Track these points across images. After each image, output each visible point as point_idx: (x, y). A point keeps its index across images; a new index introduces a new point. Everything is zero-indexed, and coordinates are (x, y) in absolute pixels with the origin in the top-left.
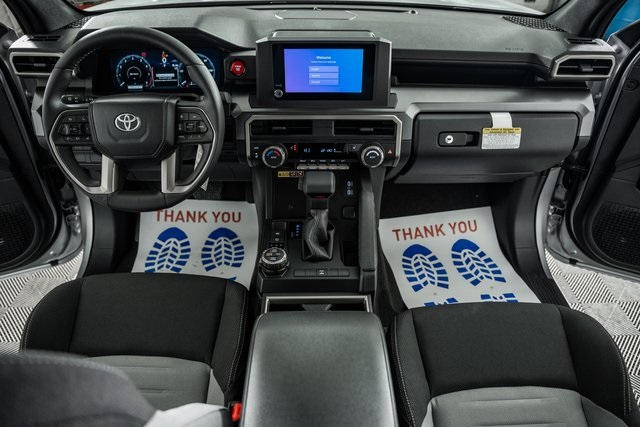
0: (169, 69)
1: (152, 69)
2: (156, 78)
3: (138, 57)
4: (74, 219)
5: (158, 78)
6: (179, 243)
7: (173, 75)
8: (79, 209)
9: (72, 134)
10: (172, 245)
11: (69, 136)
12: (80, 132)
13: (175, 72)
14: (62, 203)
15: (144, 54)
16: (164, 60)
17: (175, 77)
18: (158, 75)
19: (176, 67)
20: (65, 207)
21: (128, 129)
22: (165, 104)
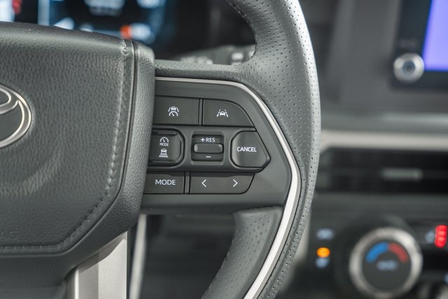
22: (128, 59)
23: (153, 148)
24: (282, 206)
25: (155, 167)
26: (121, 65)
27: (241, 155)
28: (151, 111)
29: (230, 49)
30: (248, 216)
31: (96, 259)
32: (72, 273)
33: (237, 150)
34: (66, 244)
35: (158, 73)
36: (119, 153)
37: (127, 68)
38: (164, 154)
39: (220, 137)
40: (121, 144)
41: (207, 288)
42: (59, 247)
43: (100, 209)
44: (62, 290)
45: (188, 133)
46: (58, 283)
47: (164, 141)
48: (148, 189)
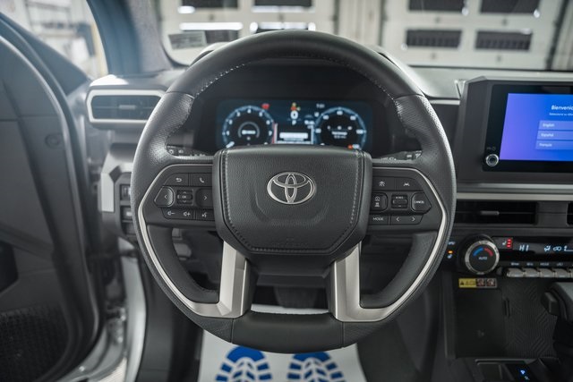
0: (300, 127)
1: (275, 127)
2: (279, 139)
3: (256, 109)
4: (115, 324)
5: (283, 140)
6: (255, 364)
7: (305, 136)
8: (127, 312)
9: (178, 208)
10: (245, 368)
11: (172, 208)
12: (193, 203)
13: (309, 131)
14: (107, 303)
15: (266, 105)
16: (294, 115)
17: (309, 139)
18: (283, 135)
19: (310, 124)
20: (110, 308)
21: (290, 200)
22: (360, 159)
23: (372, 202)
24: (438, 231)
25: (373, 211)
26: (357, 162)
27: (416, 205)
28: (371, 184)
29: (406, 153)
30: (419, 235)
31: (344, 257)
32: (333, 263)
33: (415, 202)
34: (331, 249)
35: (374, 165)
36: (357, 205)
37: (360, 163)
38: (377, 205)
39: (406, 196)
40: (357, 201)
41: (398, 270)
42: (327, 251)
43: (348, 232)
44: (328, 270)
45: (390, 195)
46: (326, 268)
47: (377, 199)
48: (370, 223)
